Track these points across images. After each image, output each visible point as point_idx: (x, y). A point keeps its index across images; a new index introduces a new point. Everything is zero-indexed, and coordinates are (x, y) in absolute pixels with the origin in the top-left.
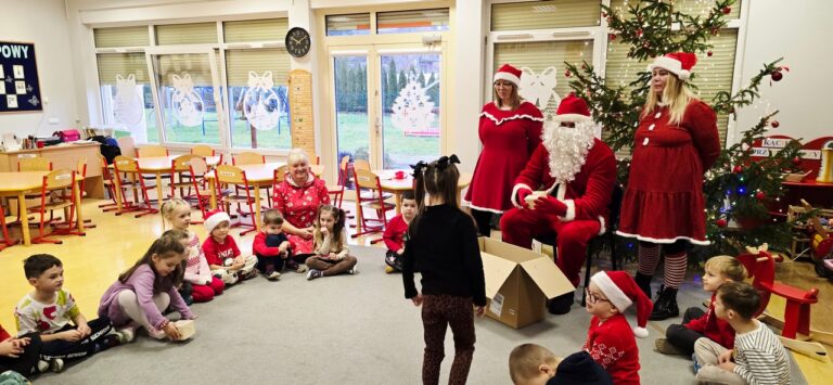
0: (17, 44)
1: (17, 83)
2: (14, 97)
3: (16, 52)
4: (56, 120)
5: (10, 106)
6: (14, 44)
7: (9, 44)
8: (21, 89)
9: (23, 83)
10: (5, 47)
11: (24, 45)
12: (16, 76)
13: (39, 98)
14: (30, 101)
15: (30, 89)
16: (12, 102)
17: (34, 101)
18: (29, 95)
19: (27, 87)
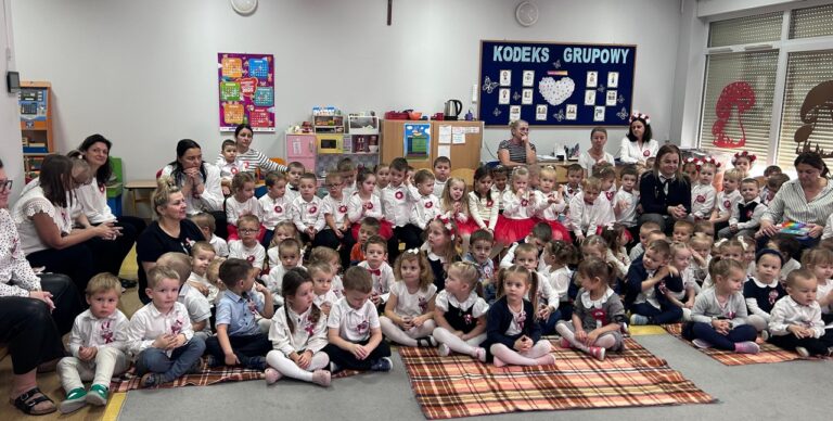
0: (618, 47)
1: (609, 93)
2: (603, 108)
3: (615, 56)
5: (596, 119)
6: (614, 47)
7: (609, 47)
8: (612, 100)
9: (615, 92)
10: (605, 51)
11: (625, 48)
12: (610, 85)
13: (629, 108)
14: (618, 114)
15: (622, 100)
17: (623, 115)
18: (618, 107)
19: (618, 97)
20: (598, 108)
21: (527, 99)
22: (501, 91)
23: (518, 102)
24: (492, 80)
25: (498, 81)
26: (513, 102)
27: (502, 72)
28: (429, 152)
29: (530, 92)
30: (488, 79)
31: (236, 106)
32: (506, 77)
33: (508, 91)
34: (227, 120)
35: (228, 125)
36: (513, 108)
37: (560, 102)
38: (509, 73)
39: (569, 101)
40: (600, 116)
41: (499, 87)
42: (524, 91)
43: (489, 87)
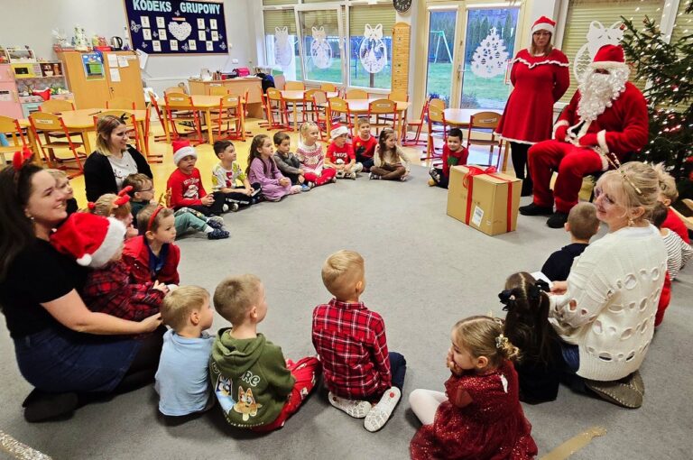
0: (213, 3)
1: (213, 32)
2: (211, 42)
3: (212, 9)
4: (237, 61)
5: (208, 49)
7: (208, 3)
8: (215, 37)
9: (216, 33)
10: (206, 5)
11: (217, 4)
12: (212, 28)
13: (226, 44)
14: (221, 46)
18: (220, 42)
19: (219, 36)
20: (207, 42)
21: (163, 37)
22: (144, 31)
23: (157, 38)
24: (137, 23)
25: (141, 24)
26: (154, 38)
27: (142, 18)
28: (104, 74)
29: (164, 31)
30: (133, 22)
32: (145, 21)
33: (149, 31)
36: (154, 42)
37: (184, 39)
38: (147, 18)
39: (189, 38)
40: (210, 47)
41: (142, 28)
42: (159, 31)
43: (135, 28)
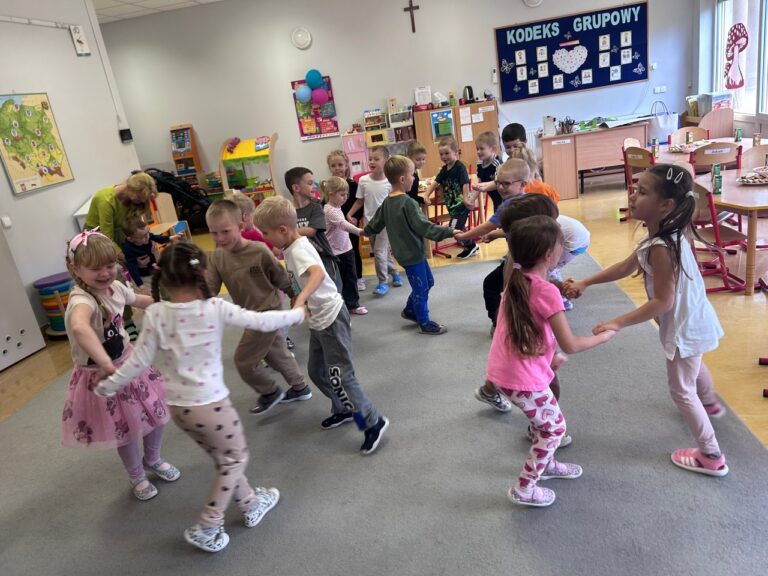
0: (627, 7)
1: (623, 52)
2: (618, 68)
3: (626, 17)
4: (664, 88)
5: (612, 79)
6: (624, 8)
7: (618, 9)
8: (627, 58)
9: (630, 50)
10: (616, 13)
11: (635, 6)
12: (623, 44)
13: (645, 65)
14: (635, 70)
15: (637, 57)
16: (616, 74)
17: (639, 70)
18: (635, 63)
19: (633, 54)
20: (613, 68)
21: (543, 72)
22: (519, 70)
23: (536, 76)
24: (509, 62)
25: (514, 61)
26: (530, 77)
27: (517, 53)
29: (545, 66)
30: (504, 61)
31: (309, 120)
32: (521, 57)
33: (525, 68)
34: (305, 132)
35: (306, 135)
36: (531, 82)
37: (575, 69)
38: (523, 52)
39: (584, 67)
41: (516, 66)
42: (540, 66)
43: (506, 68)
